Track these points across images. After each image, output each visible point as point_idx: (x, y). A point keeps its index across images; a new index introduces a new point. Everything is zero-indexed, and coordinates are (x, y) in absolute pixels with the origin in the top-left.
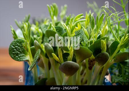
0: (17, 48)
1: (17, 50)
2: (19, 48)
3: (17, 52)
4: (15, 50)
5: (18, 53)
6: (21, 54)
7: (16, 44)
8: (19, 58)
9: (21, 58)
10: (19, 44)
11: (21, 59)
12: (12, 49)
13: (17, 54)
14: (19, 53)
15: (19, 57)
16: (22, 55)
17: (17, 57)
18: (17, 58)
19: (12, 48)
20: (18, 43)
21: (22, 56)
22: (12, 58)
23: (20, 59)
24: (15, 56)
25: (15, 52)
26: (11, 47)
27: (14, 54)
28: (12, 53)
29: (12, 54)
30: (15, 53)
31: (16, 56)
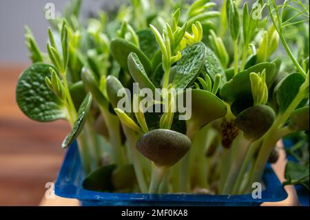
0: (37, 87)
1: (37, 92)
2: (42, 86)
3: (38, 97)
4: (32, 91)
5: (38, 100)
6: (47, 103)
7: (35, 78)
8: (41, 114)
9: (47, 112)
10: (42, 75)
11: (47, 115)
12: (24, 91)
13: (37, 103)
14: (41, 99)
15: (43, 111)
16: (49, 105)
17: (37, 109)
18: (37, 113)
19: (25, 87)
20: (39, 75)
21: (48, 108)
22: (25, 113)
23: (44, 116)
24: (30, 109)
25: (32, 97)
26: (22, 83)
27: (28, 103)
28: (24, 100)
29: (24, 103)
30: (33, 100)
31: (33, 108)
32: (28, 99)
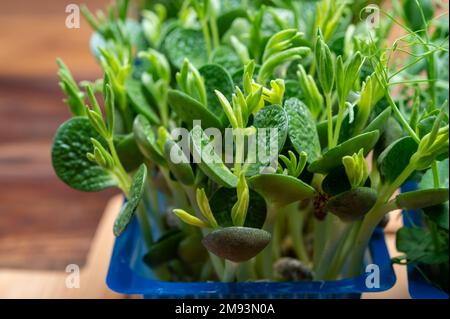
0: (79, 148)
1: (78, 155)
2: (84, 147)
3: (79, 161)
4: (71, 154)
5: (80, 165)
6: (92, 168)
7: (74, 137)
8: (85, 182)
9: (92, 180)
10: (83, 134)
11: (93, 183)
12: (62, 154)
13: (80, 169)
14: (84, 164)
15: (87, 178)
16: (94, 170)
17: (79, 176)
18: (80, 181)
19: (63, 149)
20: (79, 133)
21: (94, 174)
22: (65, 181)
23: (89, 184)
24: (72, 176)
25: (73, 162)
26: (58, 145)
27: (68, 168)
28: (63, 166)
29: (63, 170)
30: (73, 165)
31: (75, 175)
32: (68, 164)
